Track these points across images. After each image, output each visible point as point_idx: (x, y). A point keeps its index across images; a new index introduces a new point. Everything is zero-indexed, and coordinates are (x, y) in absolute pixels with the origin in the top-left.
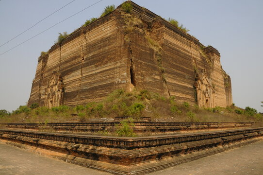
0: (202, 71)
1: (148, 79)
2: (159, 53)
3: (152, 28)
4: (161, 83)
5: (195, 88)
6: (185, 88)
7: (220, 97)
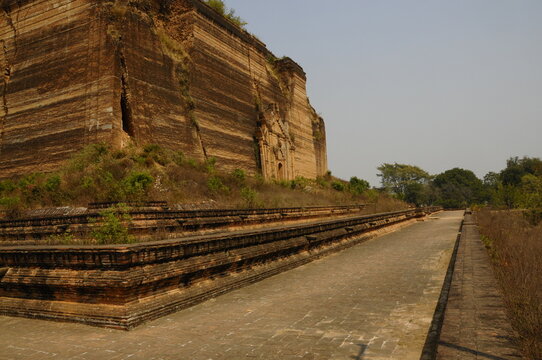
0: (270, 107)
1: (159, 122)
2: (184, 67)
3: (169, 13)
4: (188, 131)
5: (256, 141)
6: (238, 140)
7: (305, 158)
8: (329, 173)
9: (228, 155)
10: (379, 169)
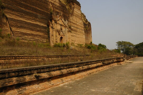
0: (58, 13)
5: (48, 26)
6: (37, 26)
7: (79, 36)
8: (91, 42)
9: (29, 32)
10: (117, 43)
